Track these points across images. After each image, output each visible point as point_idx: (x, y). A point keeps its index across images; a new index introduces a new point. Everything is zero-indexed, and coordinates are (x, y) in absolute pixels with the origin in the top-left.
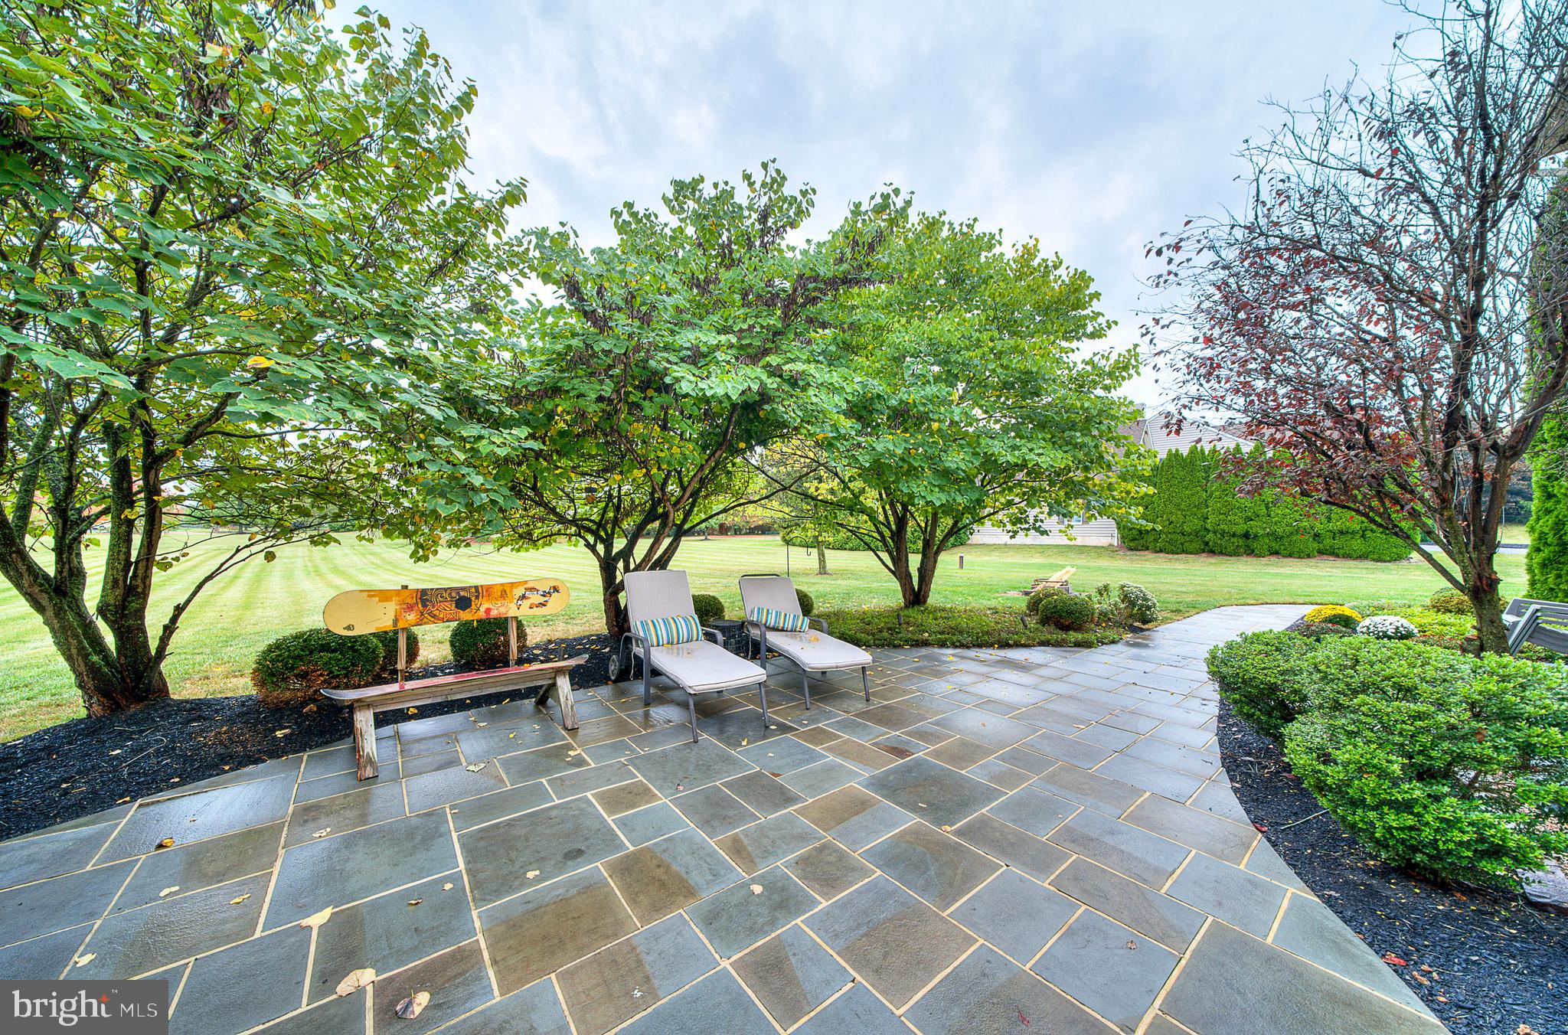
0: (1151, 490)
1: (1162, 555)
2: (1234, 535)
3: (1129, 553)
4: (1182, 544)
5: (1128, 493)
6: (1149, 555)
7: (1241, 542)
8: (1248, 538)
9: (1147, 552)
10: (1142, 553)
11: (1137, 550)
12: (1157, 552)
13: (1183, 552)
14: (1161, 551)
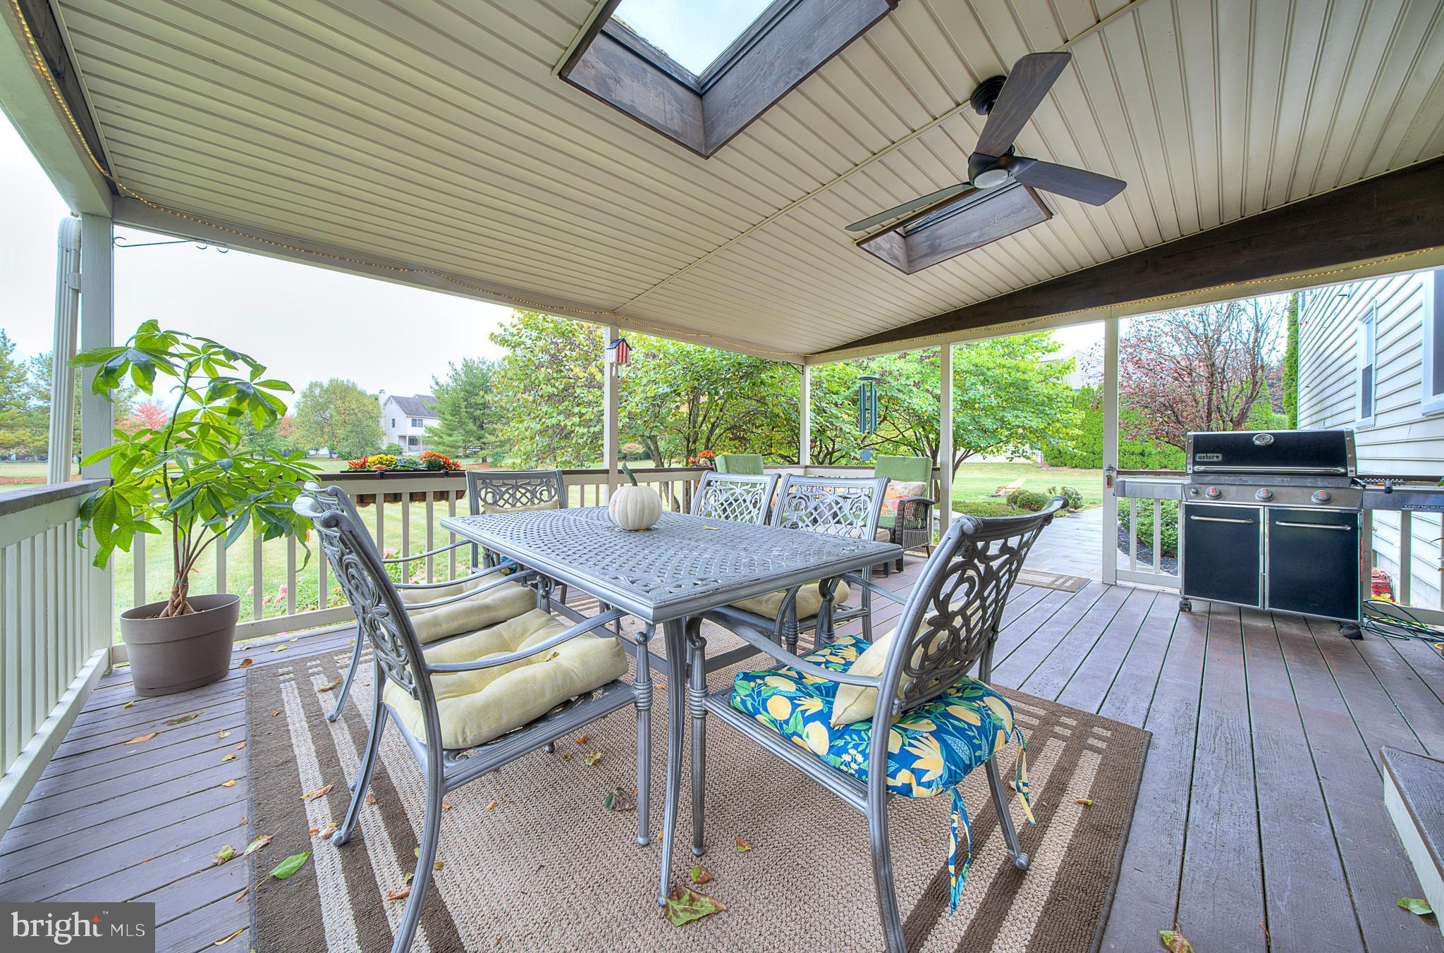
0: (1081, 433)
1: (1077, 470)
2: (1133, 454)
3: (1051, 468)
4: (1093, 461)
5: (1067, 434)
6: (1066, 470)
7: (1139, 458)
8: (1144, 456)
9: (1065, 468)
10: (1061, 468)
11: (1057, 466)
12: (1073, 467)
13: (1094, 467)
14: (1076, 467)
